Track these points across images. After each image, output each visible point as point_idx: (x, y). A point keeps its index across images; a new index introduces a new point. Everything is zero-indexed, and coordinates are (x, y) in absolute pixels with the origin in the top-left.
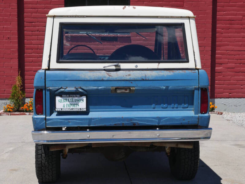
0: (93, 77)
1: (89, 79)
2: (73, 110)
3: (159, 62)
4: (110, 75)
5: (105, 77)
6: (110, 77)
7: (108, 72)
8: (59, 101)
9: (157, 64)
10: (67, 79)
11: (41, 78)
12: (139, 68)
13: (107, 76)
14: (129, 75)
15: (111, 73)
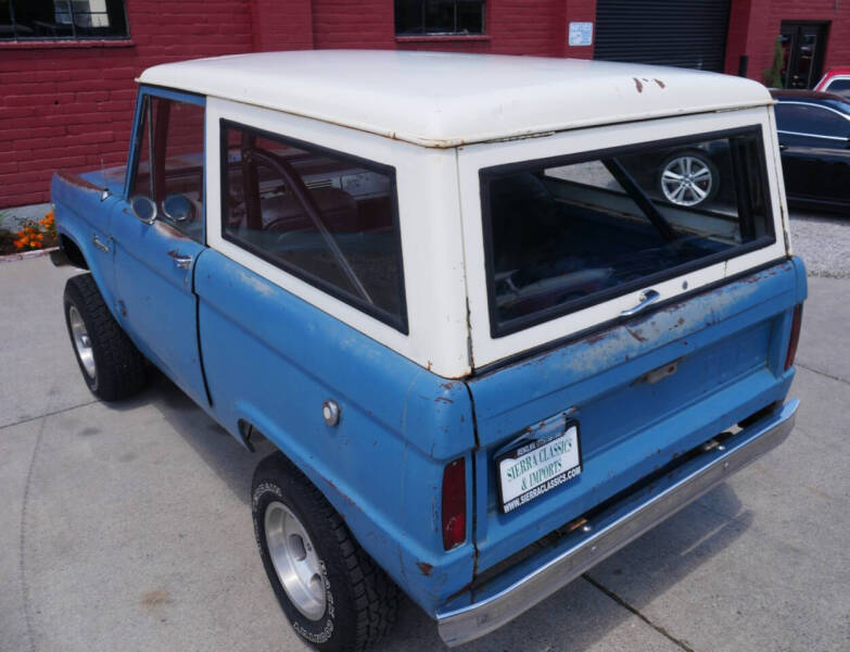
0: (605, 358)
1: (594, 369)
2: (549, 487)
3: (726, 258)
4: (641, 336)
5: (631, 348)
6: (644, 344)
7: (634, 329)
8: (510, 475)
9: (722, 264)
10: (538, 394)
11: (463, 420)
12: (691, 287)
13: (636, 343)
14: (681, 321)
15: (641, 331)
